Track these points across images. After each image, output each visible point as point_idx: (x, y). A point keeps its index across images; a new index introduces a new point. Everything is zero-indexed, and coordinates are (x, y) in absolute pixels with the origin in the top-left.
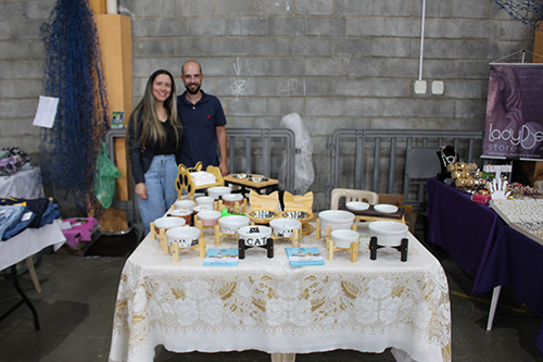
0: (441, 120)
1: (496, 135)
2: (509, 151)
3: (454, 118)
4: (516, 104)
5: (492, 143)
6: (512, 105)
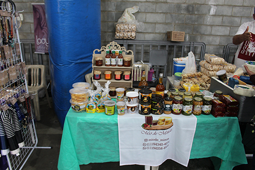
0: (25, 34)
1: (39, 41)
2: (46, 50)
3: (31, 33)
4: (45, 25)
5: (38, 45)
6: (43, 26)
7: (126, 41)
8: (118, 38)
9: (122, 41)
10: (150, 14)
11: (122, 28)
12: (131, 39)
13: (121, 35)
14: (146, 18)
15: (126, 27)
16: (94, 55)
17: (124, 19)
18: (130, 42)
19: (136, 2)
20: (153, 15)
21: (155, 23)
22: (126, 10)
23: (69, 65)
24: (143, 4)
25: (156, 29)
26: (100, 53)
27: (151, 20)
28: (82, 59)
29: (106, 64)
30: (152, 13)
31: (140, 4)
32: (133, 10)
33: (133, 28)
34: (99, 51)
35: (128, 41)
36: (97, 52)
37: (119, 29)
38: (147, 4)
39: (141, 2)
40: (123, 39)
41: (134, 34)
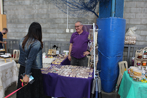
7: (130, 45)
8: (126, 43)
9: (128, 45)
10: (142, 31)
11: (128, 38)
12: (133, 44)
13: (128, 42)
14: (140, 33)
15: (131, 38)
16: (137, 53)
17: (129, 33)
18: (132, 46)
19: (135, 24)
20: (144, 31)
21: (146, 36)
22: (130, 29)
23: (114, 57)
24: (139, 25)
25: (146, 39)
26: (140, 52)
27: (143, 34)
28: (118, 54)
29: (144, 58)
30: (144, 30)
31: (137, 25)
32: (133, 29)
33: (134, 38)
34: (139, 51)
35: (131, 45)
36: (138, 52)
37: (127, 39)
38: (141, 25)
39: (138, 24)
40: (128, 44)
41: (135, 42)
